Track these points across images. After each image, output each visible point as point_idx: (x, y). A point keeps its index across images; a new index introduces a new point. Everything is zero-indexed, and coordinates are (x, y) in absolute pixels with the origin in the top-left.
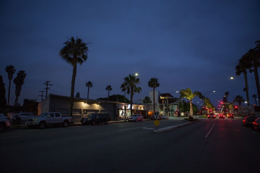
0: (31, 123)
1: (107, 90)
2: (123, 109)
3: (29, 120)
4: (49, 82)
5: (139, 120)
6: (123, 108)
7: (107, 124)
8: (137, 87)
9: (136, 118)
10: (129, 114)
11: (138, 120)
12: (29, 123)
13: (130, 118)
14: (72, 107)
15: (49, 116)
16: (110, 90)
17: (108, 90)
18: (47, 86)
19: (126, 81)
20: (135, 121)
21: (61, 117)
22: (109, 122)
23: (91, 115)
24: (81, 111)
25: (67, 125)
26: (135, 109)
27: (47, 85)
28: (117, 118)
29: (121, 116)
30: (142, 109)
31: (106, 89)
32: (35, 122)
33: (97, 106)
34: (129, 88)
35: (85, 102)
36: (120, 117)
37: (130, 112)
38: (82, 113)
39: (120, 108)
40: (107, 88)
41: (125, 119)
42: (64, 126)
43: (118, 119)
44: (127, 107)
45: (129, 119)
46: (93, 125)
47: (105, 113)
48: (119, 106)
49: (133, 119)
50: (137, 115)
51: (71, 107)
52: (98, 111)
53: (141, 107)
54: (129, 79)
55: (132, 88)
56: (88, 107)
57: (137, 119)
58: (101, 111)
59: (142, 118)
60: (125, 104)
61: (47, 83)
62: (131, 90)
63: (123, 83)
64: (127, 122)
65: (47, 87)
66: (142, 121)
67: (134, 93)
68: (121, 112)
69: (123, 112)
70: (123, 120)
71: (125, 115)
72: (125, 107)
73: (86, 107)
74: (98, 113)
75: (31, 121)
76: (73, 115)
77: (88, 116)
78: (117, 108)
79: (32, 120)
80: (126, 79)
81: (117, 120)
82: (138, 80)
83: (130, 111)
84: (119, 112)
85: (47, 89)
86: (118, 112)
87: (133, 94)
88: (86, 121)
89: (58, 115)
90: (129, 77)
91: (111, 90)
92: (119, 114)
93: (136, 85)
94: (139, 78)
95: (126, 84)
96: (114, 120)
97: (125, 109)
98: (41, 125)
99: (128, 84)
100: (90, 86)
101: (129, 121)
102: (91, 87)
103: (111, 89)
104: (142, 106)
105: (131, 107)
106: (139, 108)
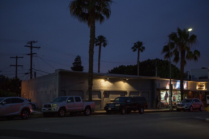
0: (49, 110)
1: (135, 50)
2: (168, 90)
3: (45, 106)
4: (34, 42)
5: (196, 109)
6: (168, 87)
7: (142, 113)
8: (192, 50)
9: (189, 105)
10: (177, 97)
11: (193, 109)
12: (47, 109)
13: (179, 105)
14: (92, 88)
15: (68, 101)
16: (140, 52)
17: (137, 50)
18: (31, 49)
19: (172, 41)
20: (189, 110)
21: (81, 102)
22: (145, 110)
23: (118, 99)
24: (101, 93)
25: (89, 113)
26: (189, 88)
27: (31, 47)
28: (156, 105)
29: (165, 101)
30: (204, 88)
31: (133, 48)
32: (54, 109)
33: (124, 86)
34: (178, 53)
35: (106, 79)
36: (162, 104)
37: (180, 95)
38: (103, 96)
39: (161, 87)
40: (135, 46)
41: (171, 108)
42: (85, 115)
43: (158, 106)
44: (175, 86)
45: (178, 107)
46: (122, 114)
47: (137, 96)
48: (159, 84)
49: (186, 106)
50: (192, 100)
51: (90, 88)
52: (125, 93)
53: (201, 86)
54: (178, 37)
55: (183, 53)
56: (111, 87)
57: (191, 106)
58: (131, 93)
59: (202, 105)
60: (171, 81)
61: (31, 45)
62: (181, 56)
63: (166, 44)
64: (175, 111)
65: (31, 52)
66: (200, 110)
67: (186, 60)
68: (163, 95)
69: (167, 94)
70: (167, 108)
71: (170, 100)
72: (171, 86)
73: (108, 87)
74: (126, 96)
75: (48, 107)
76: (93, 99)
77: (114, 101)
78: (157, 87)
79: (50, 106)
80: (173, 36)
81: (156, 108)
82: (193, 37)
83: (180, 92)
84: (160, 94)
85: (31, 54)
86: (158, 95)
87: (185, 62)
88: (112, 108)
89: (78, 100)
90: (177, 34)
91: (142, 51)
92: (160, 98)
93: (190, 46)
94: (195, 35)
95: (172, 45)
96: (152, 107)
97: (171, 89)
98: (61, 113)
99: (176, 45)
100: (102, 44)
101: (178, 110)
102: (104, 45)
103: (144, 48)
104: (204, 83)
105: (182, 85)
106: (197, 88)
